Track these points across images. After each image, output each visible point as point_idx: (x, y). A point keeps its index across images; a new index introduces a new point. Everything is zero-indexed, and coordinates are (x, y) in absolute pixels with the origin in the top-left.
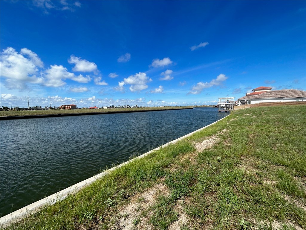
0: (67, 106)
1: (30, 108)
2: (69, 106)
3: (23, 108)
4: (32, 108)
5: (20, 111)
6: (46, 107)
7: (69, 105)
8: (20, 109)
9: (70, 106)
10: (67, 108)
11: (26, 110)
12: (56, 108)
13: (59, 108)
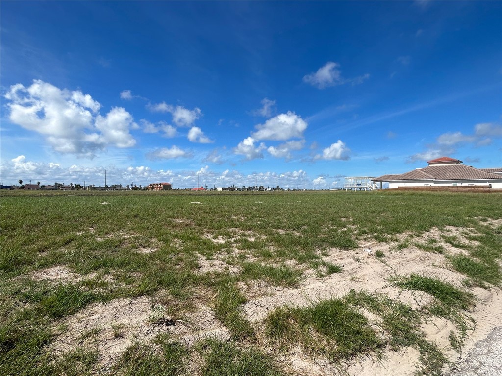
1: (107, 187)
2: (159, 186)
3: (99, 187)
4: (109, 187)
5: (95, 191)
6: (128, 186)
7: (161, 184)
8: (94, 188)
9: (162, 186)
10: (158, 188)
11: (103, 190)
12: (143, 188)
13: (147, 189)
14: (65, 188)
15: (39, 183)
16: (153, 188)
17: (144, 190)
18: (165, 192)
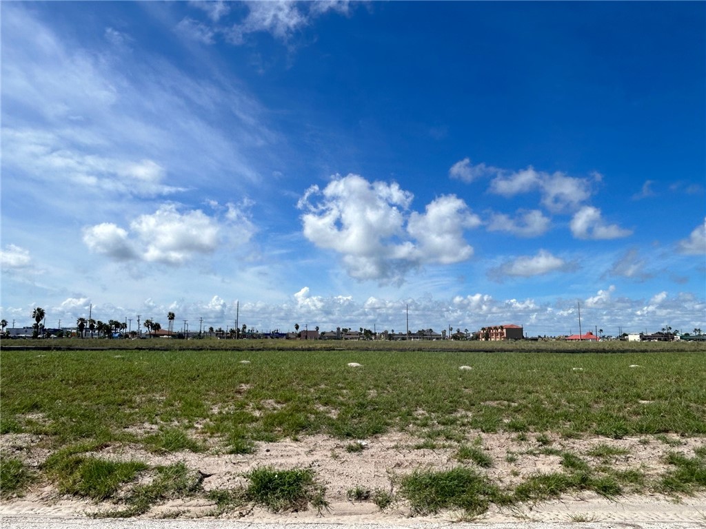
0: (496, 328)
1: (410, 333)
2: (499, 330)
3: (399, 334)
4: (413, 334)
5: (393, 341)
6: (444, 332)
7: (502, 328)
8: (392, 336)
9: (505, 331)
10: (496, 334)
11: (403, 339)
12: (471, 335)
13: (477, 337)
14: (351, 336)
15: (317, 328)
16: (487, 337)
17: (472, 339)
18: (511, 344)
